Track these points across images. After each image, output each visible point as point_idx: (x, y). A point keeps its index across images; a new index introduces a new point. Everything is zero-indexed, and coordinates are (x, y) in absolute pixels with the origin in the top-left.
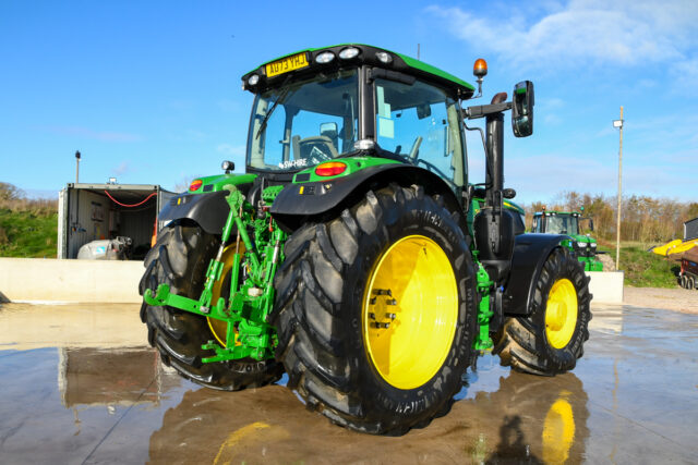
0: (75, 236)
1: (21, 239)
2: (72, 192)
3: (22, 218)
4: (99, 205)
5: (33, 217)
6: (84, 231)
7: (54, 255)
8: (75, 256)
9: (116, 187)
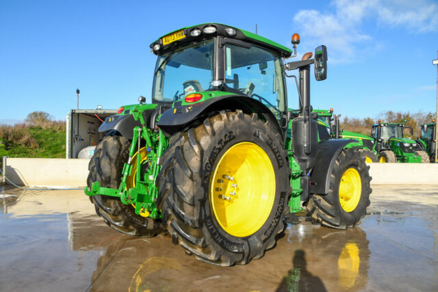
0: (77, 144)
1: (47, 146)
2: (74, 115)
3: (48, 133)
4: (93, 123)
5: (54, 131)
6: (82, 140)
7: (64, 157)
8: (77, 157)
9: (102, 112)
